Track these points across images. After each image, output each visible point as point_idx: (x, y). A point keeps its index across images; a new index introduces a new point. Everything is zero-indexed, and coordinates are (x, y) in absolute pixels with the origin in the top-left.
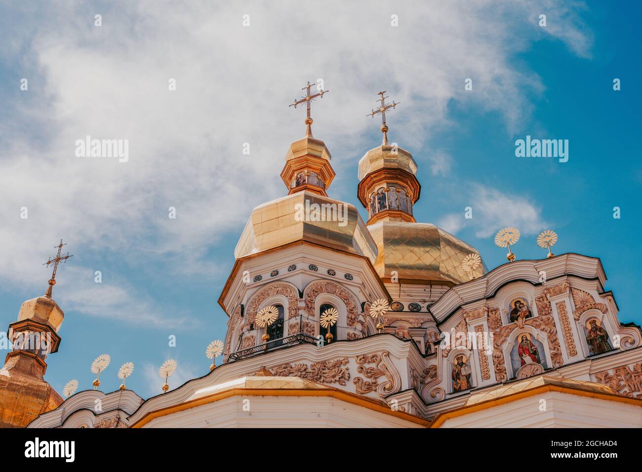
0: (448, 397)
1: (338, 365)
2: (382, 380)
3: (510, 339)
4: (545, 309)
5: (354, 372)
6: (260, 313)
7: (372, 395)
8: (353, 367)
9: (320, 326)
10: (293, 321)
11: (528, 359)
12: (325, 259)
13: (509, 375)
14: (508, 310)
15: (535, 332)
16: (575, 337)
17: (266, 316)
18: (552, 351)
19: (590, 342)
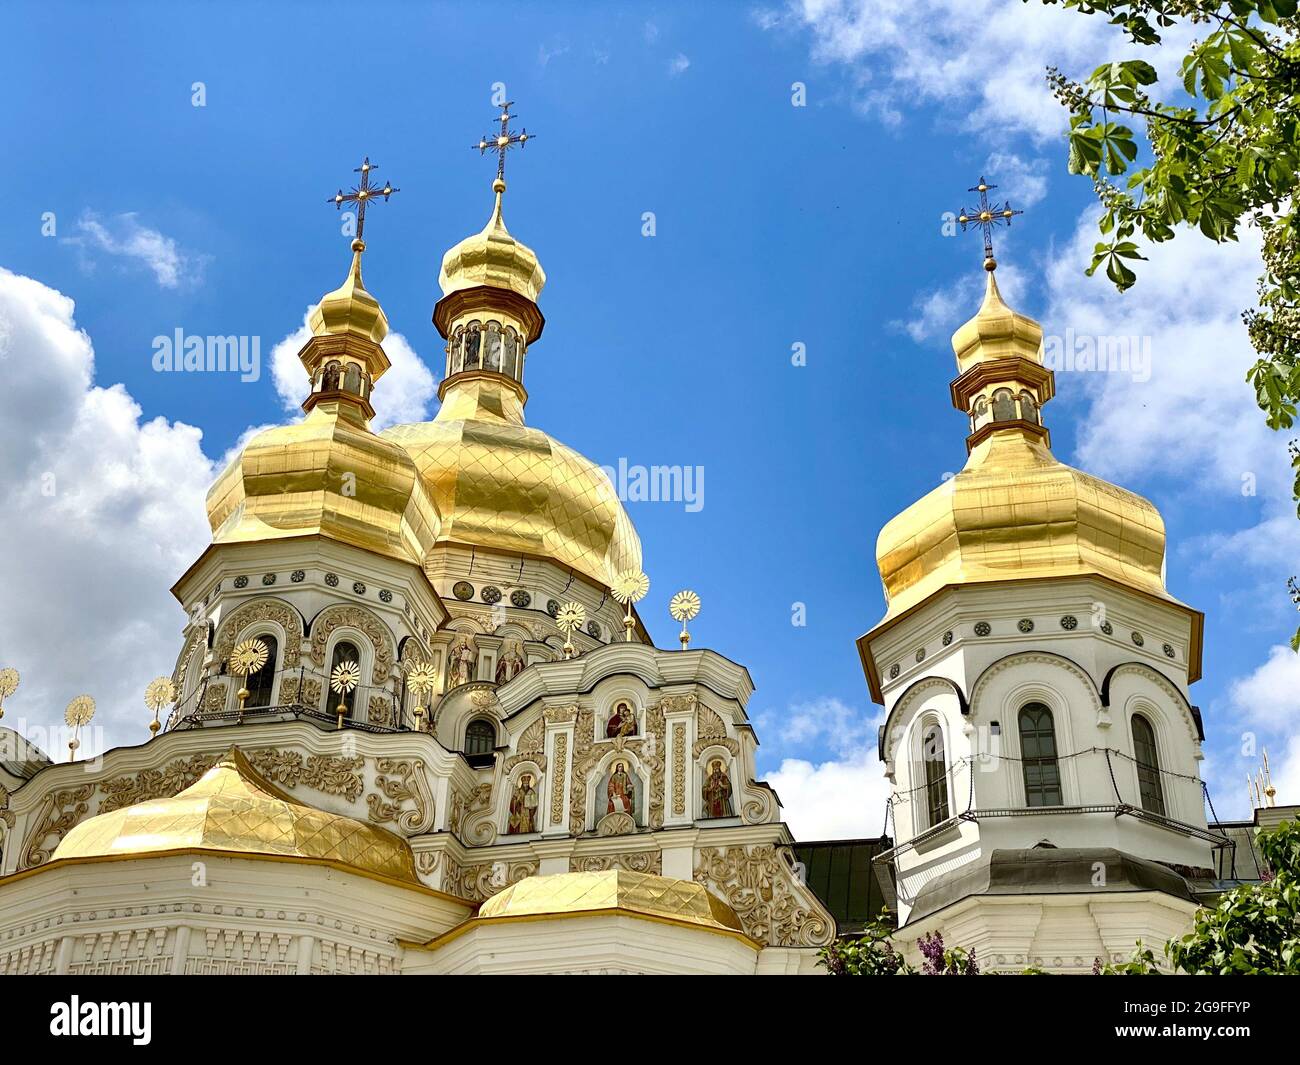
0: (500, 840)
1: (349, 765)
2: (408, 805)
3: (601, 767)
4: (658, 728)
5: (370, 786)
6: (239, 649)
7: (391, 826)
8: (370, 774)
9: (330, 687)
10: (290, 674)
11: (618, 802)
12: (351, 568)
13: (588, 823)
14: (607, 717)
15: (637, 763)
16: (688, 784)
17: (249, 657)
18: (653, 800)
19: (707, 795)
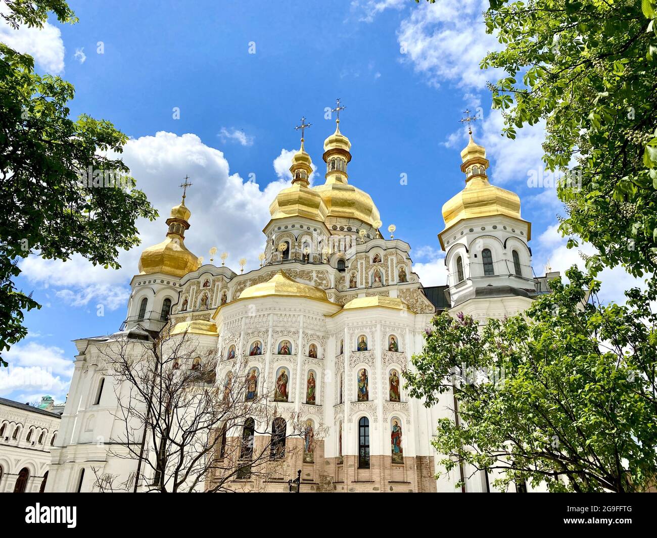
0: (348, 290)
1: (309, 273)
2: (324, 282)
3: (372, 271)
4: (386, 260)
5: (315, 278)
6: (280, 245)
7: (320, 287)
8: (314, 275)
10: (293, 251)
11: (377, 279)
12: (306, 223)
13: (370, 285)
14: (373, 258)
15: (381, 269)
16: (395, 274)
17: (282, 247)
18: (386, 278)
19: (400, 276)
